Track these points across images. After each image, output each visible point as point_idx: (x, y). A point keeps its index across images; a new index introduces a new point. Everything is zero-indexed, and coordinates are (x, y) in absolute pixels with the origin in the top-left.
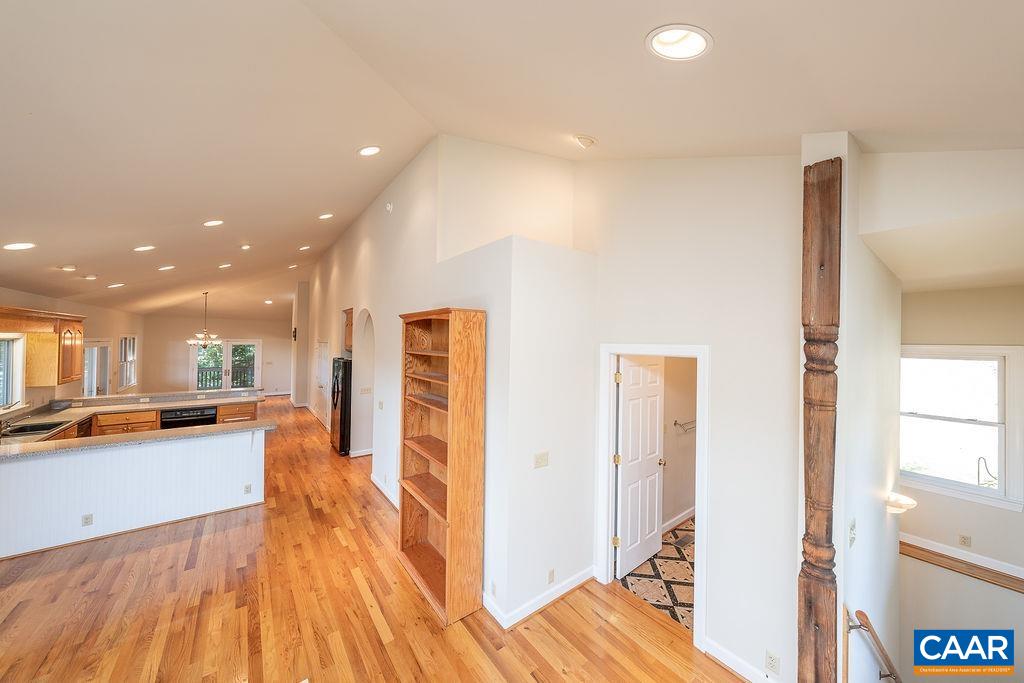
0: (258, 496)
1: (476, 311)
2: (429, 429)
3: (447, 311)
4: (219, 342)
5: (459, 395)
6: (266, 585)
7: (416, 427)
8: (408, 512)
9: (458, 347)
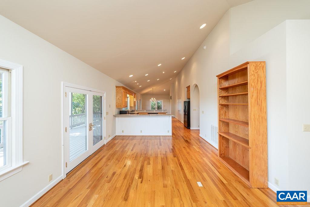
0: (170, 134)
1: (261, 62)
2: (229, 116)
3: (247, 63)
4: (155, 100)
5: (254, 96)
6: (179, 154)
7: (224, 115)
8: (221, 144)
9: (252, 77)
